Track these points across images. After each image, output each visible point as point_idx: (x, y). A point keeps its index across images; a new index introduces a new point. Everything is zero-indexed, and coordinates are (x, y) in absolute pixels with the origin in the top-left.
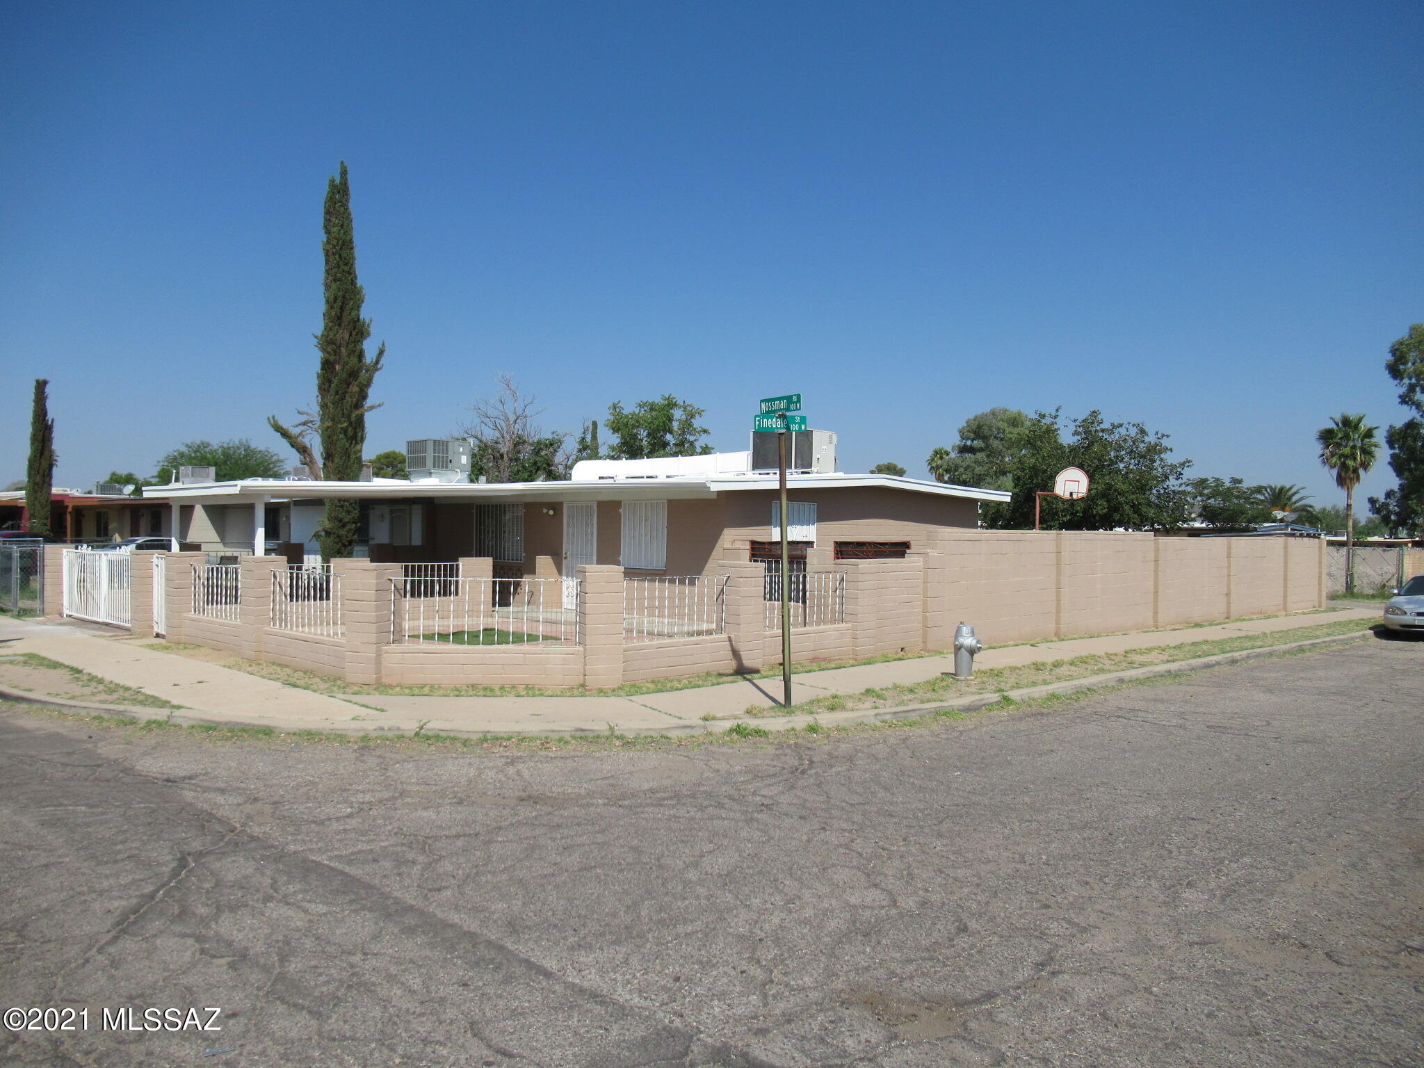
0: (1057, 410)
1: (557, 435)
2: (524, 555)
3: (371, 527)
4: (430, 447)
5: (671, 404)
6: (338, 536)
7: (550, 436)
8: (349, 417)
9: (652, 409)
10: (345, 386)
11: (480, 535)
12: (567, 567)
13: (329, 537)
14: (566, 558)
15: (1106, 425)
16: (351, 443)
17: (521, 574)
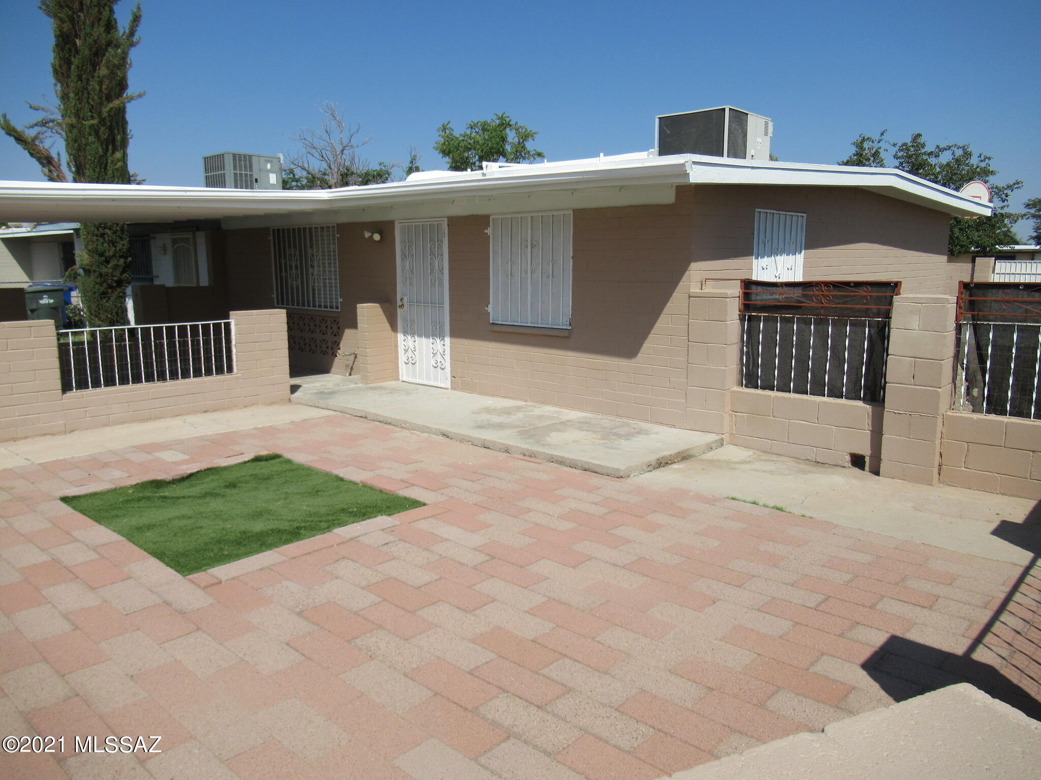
0: (882, 134)
1: (385, 166)
2: (340, 300)
3: (154, 262)
4: (229, 162)
5: (504, 124)
6: (101, 275)
7: (378, 168)
8: (100, 114)
9: (484, 130)
10: (90, 68)
11: (281, 272)
12: (405, 320)
13: (89, 276)
14: (402, 306)
15: (929, 148)
16: (107, 150)
17: (338, 328)
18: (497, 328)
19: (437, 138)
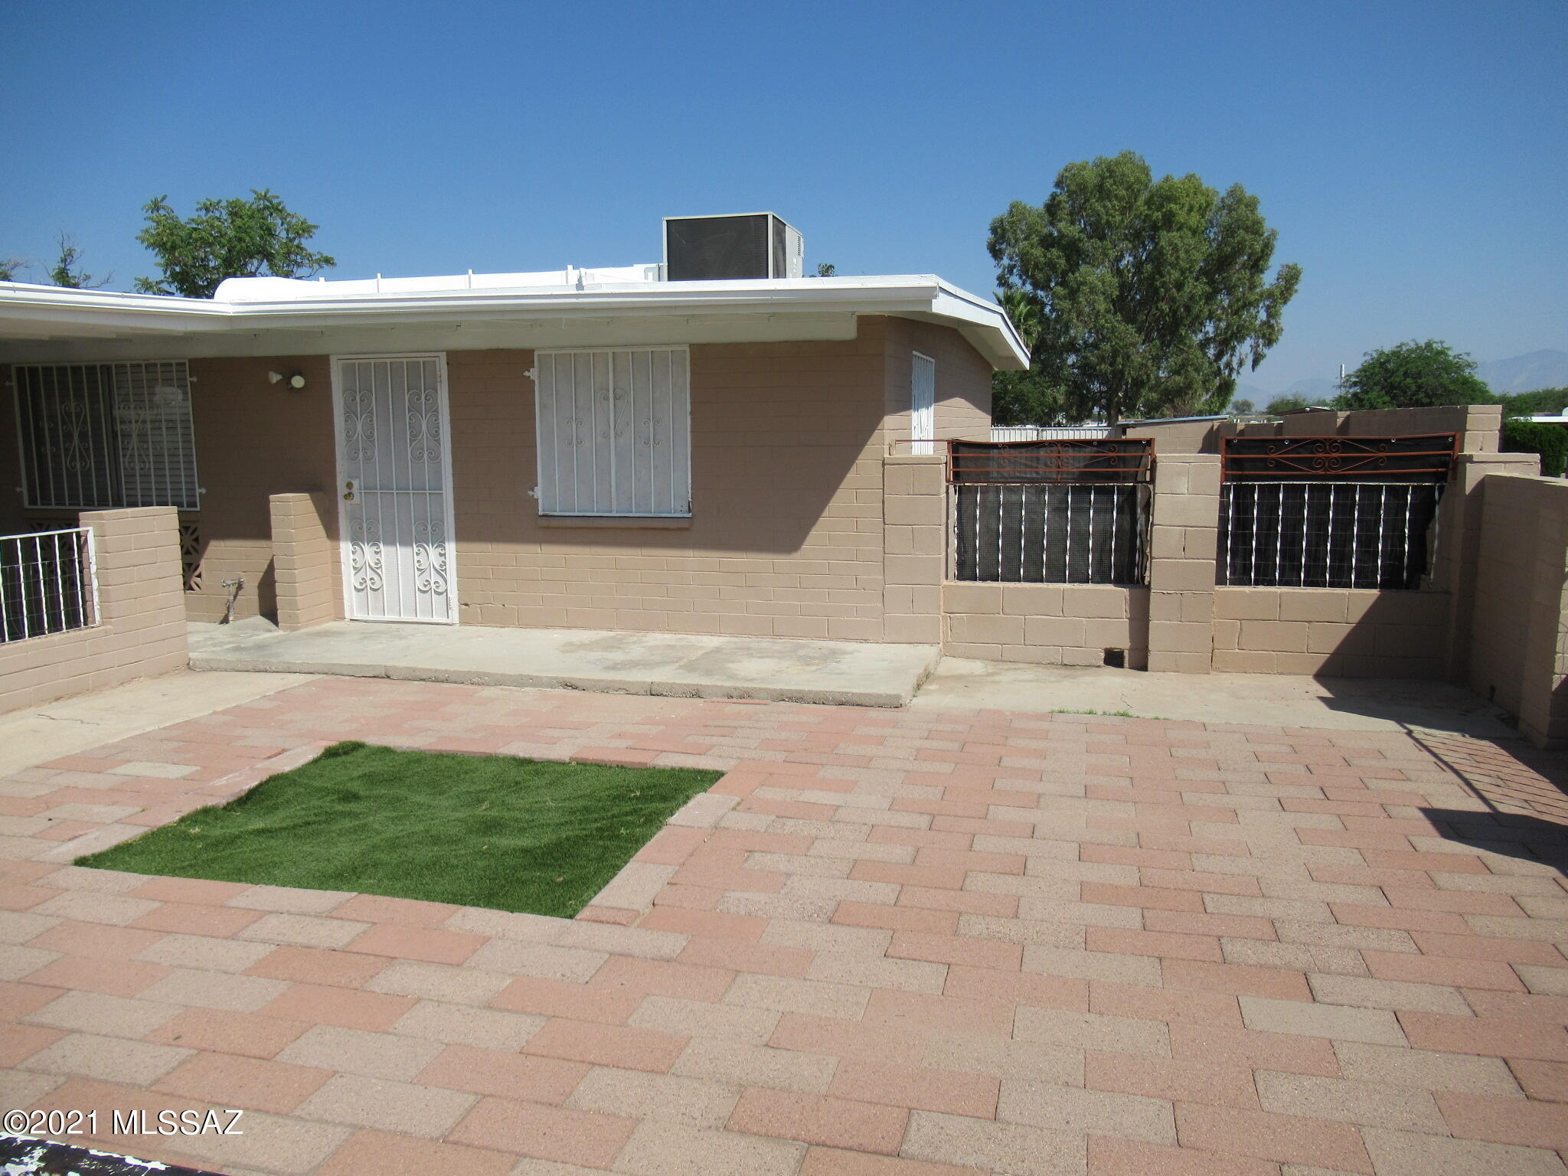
2: (200, 491)
5: (269, 207)
11: (41, 445)
14: (349, 496)
17: (196, 540)
18: (554, 523)
19: (143, 223)
